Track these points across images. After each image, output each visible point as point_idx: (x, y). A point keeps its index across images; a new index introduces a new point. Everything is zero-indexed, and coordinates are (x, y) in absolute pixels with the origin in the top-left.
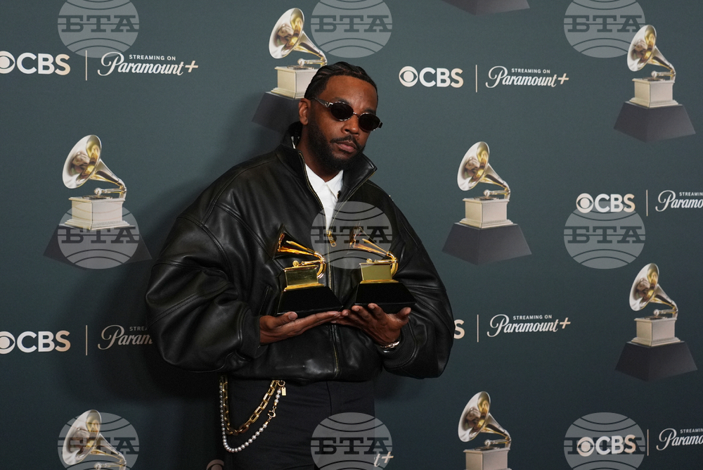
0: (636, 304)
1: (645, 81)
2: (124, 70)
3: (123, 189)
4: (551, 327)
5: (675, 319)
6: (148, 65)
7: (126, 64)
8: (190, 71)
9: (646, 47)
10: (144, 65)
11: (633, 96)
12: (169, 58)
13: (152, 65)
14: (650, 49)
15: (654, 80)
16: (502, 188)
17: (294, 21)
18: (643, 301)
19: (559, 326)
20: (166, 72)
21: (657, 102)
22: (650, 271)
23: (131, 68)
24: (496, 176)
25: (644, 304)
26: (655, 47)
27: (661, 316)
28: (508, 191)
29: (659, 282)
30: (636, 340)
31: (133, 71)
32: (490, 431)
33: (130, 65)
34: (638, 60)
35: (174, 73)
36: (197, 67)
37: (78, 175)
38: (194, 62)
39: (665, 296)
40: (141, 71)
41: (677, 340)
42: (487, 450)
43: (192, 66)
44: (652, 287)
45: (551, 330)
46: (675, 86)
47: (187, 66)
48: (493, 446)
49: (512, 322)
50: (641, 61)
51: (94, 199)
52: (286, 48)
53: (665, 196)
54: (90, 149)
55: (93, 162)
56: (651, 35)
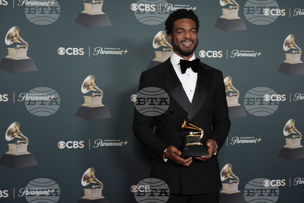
0: (286, 133)
1: (290, 54)
2: (102, 53)
3: (102, 93)
4: (254, 141)
5: (300, 139)
6: (111, 51)
7: (103, 51)
8: (125, 53)
9: (290, 42)
10: (109, 51)
11: (285, 59)
12: (118, 49)
13: (112, 51)
14: (292, 43)
15: (293, 54)
16: (236, 92)
17: (162, 35)
18: (289, 132)
19: (257, 141)
20: (117, 54)
21: (295, 62)
22: (291, 122)
23: (105, 52)
24: (234, 88)
25: (289, 133)
26: (294, 42)
27: (295, 138)
28: (238, 94)
29: (295, 126)
30: (286, 146)
31: (105, 53)
32: (232, 177)
33: (105, 51)
34: (287, 47)
35: (120, 54)
36: (127, 52)
37: (87, 89)
38: (126, 50)
39: (297, 131)
40: (108, 53)
41: (301, 146)
42: (230, 184)
43: (126, 52)
44: (292, 127)
45: (254, 142)
46: (301, 56)
47: (124, 52)
48: (232, 183)
49: (240, 139)
50: (289, 47)
51: (92, 97)
52: (159, 45)
53: (297, 95)
54: (91, 80)
55: (92, 84)
56: (292, 38)
